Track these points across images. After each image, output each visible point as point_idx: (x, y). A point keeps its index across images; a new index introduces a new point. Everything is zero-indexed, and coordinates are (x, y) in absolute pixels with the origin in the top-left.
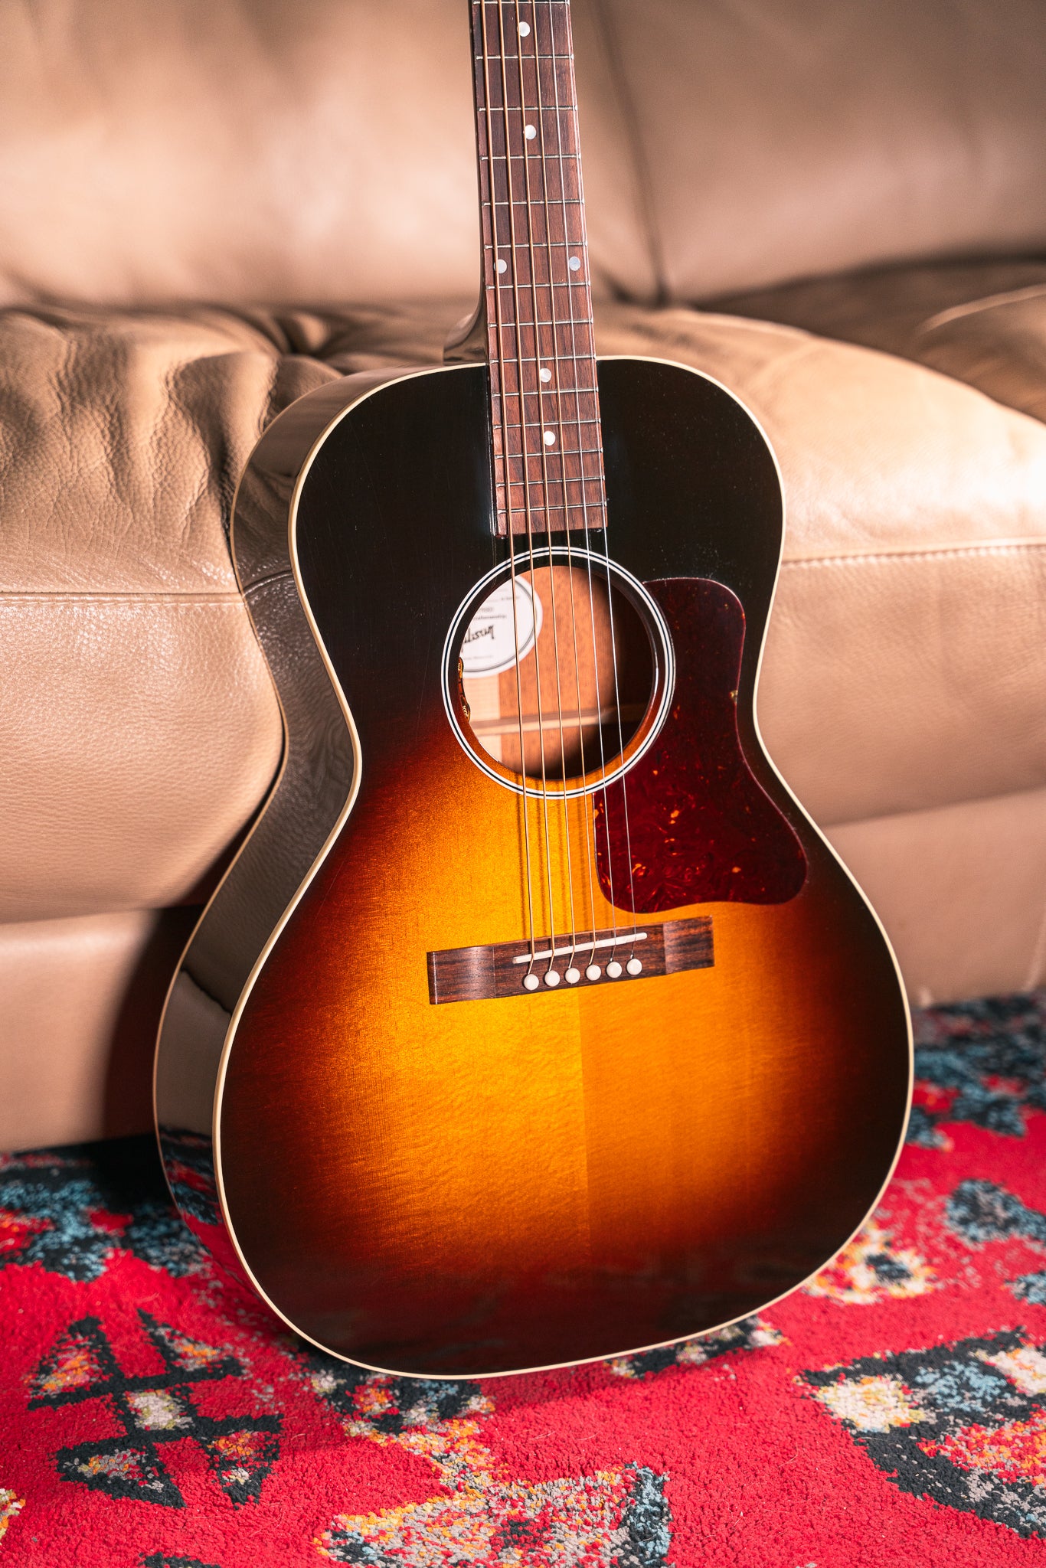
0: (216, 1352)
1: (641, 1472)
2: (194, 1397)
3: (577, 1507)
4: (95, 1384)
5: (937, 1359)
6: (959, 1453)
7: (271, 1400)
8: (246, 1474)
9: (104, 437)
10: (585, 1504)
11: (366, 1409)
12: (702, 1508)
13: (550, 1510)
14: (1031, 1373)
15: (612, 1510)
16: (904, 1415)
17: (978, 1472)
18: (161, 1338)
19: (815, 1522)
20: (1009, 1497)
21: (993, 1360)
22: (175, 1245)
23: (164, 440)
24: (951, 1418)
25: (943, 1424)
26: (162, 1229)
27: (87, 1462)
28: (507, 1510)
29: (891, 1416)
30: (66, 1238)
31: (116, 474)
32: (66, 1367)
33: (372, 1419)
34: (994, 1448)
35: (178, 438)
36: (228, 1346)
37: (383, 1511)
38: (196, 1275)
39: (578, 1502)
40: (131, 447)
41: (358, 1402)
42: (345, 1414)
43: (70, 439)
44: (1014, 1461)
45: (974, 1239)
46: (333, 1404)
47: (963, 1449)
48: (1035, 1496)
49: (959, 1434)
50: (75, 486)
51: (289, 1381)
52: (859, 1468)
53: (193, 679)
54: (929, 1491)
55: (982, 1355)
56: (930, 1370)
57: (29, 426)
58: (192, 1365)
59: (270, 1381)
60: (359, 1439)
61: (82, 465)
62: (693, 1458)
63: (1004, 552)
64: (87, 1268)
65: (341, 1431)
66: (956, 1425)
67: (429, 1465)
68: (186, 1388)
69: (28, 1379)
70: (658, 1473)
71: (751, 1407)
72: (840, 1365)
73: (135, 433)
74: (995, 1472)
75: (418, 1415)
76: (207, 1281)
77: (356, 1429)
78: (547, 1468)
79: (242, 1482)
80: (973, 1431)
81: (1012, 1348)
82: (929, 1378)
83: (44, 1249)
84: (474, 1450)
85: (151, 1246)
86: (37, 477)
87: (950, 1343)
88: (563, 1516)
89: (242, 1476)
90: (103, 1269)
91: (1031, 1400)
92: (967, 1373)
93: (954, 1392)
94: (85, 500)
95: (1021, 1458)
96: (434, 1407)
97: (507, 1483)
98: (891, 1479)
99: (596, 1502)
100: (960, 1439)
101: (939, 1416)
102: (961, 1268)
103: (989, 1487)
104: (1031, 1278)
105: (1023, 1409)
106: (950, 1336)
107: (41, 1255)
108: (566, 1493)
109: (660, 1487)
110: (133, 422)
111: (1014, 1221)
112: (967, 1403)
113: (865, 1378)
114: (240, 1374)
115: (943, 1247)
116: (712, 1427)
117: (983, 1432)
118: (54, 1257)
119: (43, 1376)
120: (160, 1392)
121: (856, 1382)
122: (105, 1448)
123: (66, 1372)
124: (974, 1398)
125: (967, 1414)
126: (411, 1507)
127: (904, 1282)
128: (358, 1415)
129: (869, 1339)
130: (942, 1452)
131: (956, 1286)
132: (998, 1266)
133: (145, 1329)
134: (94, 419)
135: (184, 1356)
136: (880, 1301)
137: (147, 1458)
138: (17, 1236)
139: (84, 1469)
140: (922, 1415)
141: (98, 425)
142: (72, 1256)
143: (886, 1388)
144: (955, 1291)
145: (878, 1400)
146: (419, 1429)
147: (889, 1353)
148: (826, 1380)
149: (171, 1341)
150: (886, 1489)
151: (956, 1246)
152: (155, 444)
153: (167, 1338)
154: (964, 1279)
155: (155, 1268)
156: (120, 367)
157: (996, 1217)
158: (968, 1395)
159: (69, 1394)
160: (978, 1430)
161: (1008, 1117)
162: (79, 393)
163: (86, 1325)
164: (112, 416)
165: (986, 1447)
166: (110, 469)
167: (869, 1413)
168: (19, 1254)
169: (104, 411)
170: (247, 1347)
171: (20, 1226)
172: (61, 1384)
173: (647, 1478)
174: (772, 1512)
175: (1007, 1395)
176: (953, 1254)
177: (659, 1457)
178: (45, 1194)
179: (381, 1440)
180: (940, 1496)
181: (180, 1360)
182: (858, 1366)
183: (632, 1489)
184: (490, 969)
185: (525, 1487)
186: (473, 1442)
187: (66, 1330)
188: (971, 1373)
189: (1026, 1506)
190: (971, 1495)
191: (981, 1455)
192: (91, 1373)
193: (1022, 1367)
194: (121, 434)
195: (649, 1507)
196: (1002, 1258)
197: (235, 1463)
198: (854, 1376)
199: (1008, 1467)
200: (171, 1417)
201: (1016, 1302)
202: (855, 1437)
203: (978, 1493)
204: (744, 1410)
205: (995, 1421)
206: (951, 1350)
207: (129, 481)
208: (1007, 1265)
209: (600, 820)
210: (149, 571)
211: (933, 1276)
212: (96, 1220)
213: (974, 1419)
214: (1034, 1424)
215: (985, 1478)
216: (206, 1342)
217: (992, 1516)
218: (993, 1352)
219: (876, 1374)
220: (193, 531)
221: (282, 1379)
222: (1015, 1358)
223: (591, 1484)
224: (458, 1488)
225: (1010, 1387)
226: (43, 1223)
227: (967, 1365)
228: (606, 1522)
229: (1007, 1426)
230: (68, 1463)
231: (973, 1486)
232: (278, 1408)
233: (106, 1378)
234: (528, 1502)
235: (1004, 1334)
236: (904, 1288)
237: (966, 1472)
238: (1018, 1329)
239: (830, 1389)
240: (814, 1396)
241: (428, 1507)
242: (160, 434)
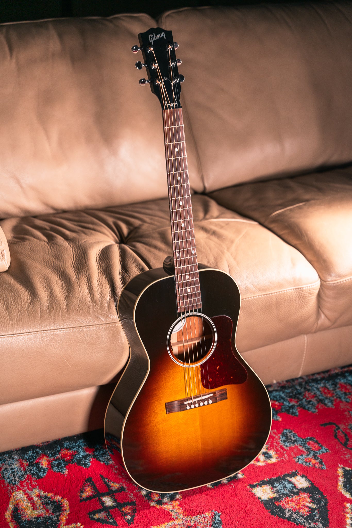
0: (119, 485)
1: (215, 512)
2: (116, 497)
3: (202, 522)
4: (94, 495)
5: (279, 480)
6: (283, 504)
7: (133, 497)
8: (130, 517)
9: (87, 284)
10: (204, 521)
11: (154, 499)
12: (229, 521)
13: (196, 523)
14: (299, 483)
15: (209, 522)
16: (272, 495)
17: (288, 509)
18: (106, 482)
19: (253, 523)
20: (294, 515)
21: (291, 479)
22: (105, 456)
23: (100, 283)
24: (282, 495)
25: (280, 497)
26: (102, 452)
27: (95, 515)
28: (187, 524)
29: (269, 496)
30: (81, 456)
31: (91, 295)
32: (86, 491)
33: (156, 501)
34: (291, 503)
35: (102, 282)
36: (121, 483)
37: (161, 525)
38: (111, 464)
39: (202, 521)
40: (93, 287)
41: (152, 497)
42: (149, 500)
43: (79, 286)
44: (295, 506)
45: (287, 446)
46: (147, 498)
47: (284, 503)
48: (300, 515)
49: (284, 499)
50: (82, 300)
51: (136, 492)
52: (262, 509)
53: (110, 342)
54: (277, 515)
55: (288, 478)
56: (277, 483)
57: (70, 283)
58: (114, 489)
59: (132, 492)
60: (153, 507)
61: (83, 294)
62: (226, 508)
63: (290, 291)
64: (87, 464)
65: (149, 505)
66: (283, 497)
67: (169, 513)
68: (114, 495)
69: (78, 494)
70: (219, 513)
71: (238, 495)
72: (257, 482)
73: (93, 283)
74: (291, 509)
75: (165, 500)
76: (114, 466)
77: (153, 504)
78: (195, 512)
79: (129, 519)
80: (287, 499)
81: (295, 476)
82: (277, 485)
83: (76, 460)
84: (178, 508)
85: (100, 457)
86: (74, 298)
87: (281, 475)
88: (199, 524)
89: (129, 517)
90: (90, 464)
91: (299, 490)
92: (285, 483)
93: (282, 489)
94: (85, 303)
95: (297, 505)
96: (169, 498)
97: (186, 517)
98: (269, 512)
99: (206, 520)
100: (284, 501)
101: (279, 495)
102: (284, 454)
103: (290, 513)
104: (300, 457)
105: (297, 492)
106: (281, 474)
107: (76, 461)
108: (199, 519)
109: (219, 516)
110: (92, 279)
111: (295, 441)
112: (285, 491)
113: (263, 486)
114: (125, 491)
115: (280, 449)
116: (230, 500)
117: (289, 499)
118: (79, 461)
119: (82, 493)
120: (108, 496)
121: (261, 487)
122: (99, 512)
123: (87, 492)
124: (287, 490)
125: (285, 494)
126: (166, 523)
127: (271, 459)
128: (152, 500)
129: (263, 475)
130: (280, 504)
131: (283, 460)
132: (292, 454)
133: (102, 480)
134: (84, 279)
135: (112, 486)
136: (266, 465)
137: (108, 514)
138: (70, 456)
139: (95, 517)
140: (276, 495)
141: (85, 281)
142: (83, 461)
143: (267, 488)
144: (282, 461)
145: (266, 491)
146: (166, 503)
147: (268, 479)
148: (253, 487)
149: (108, 483)
150: (268, 515)
151: (283, 448)
152: (98, 285)
153: (107, 482)
154: (284, 458)
155: (102, 463)
156: (86, 260)
157: (292, 440)
158: (285, 489)
159: (88, 498)
160: (288, 498)
161: (294, 411)
162: (79, 270)
163: (89, 480)
164: (87, 277)
165: (289, 503)
166: (89, 294)
167: (264, 495)
168: (71, 461)
169: (85, 276)
170: (125, 483)
171: (70, 453)
172: (86, 495)
173: (216, 514)
174: (244, 521)
175: (294, 489)
176: (282, 451)
177: (219, 508)
178: (74, 444)
179: (158, 507)
180: (279, 516)
181: (111, 488)
182: (261, 483)
183: (213, 517)
184: (179, 405)
185: (190, 517)
186: (178, 506)
187: (85, 481)
188: (286, 483)
189: (298, 517)
190: (286, 515)
191: (288, 505)
192: (92, 492)
193: (297, 481)
194: (90, 283)
195: (217, 521)
196: (293, 451)
197: (127, 514)
198: (260, 485)
199: (294, 508)
200: (111, 503)
201: (296, 463)
202: (261, 501)
203: (288, 515)
204: (237, 495)
205: (291, 496)
206: (282, 477)
207: (94, 297)
208: (294, 453)
209: (202, 371)
210: (100, 319)
211: (277, 457)
212: (86, 450)
213: (287, 496)
214: (300, 496)
215: (289, 511)
216: (116, 483)
217: (291, 520)
218: (291, 477)
219: (265, 485)
220: (109, 308)
221: (134, 492)
222: (296, 479)
223: (205, 516)
224: (176, 518)
225: (295, 487)
226: (75, 452)
227: (285, 481)
228: (209, 526)
229: (294, 497)
230: (91, 516)
231: (287, 513)
232: (134, 499)
233: (96, 493)
234: (191, 521)
235: (293, 472)
236: (271, 461)
237: (285, 509)
238: (296, 471)
239: (255, 489)
240: (252, 491)
241: (170, 523)
242: (99, 282)
